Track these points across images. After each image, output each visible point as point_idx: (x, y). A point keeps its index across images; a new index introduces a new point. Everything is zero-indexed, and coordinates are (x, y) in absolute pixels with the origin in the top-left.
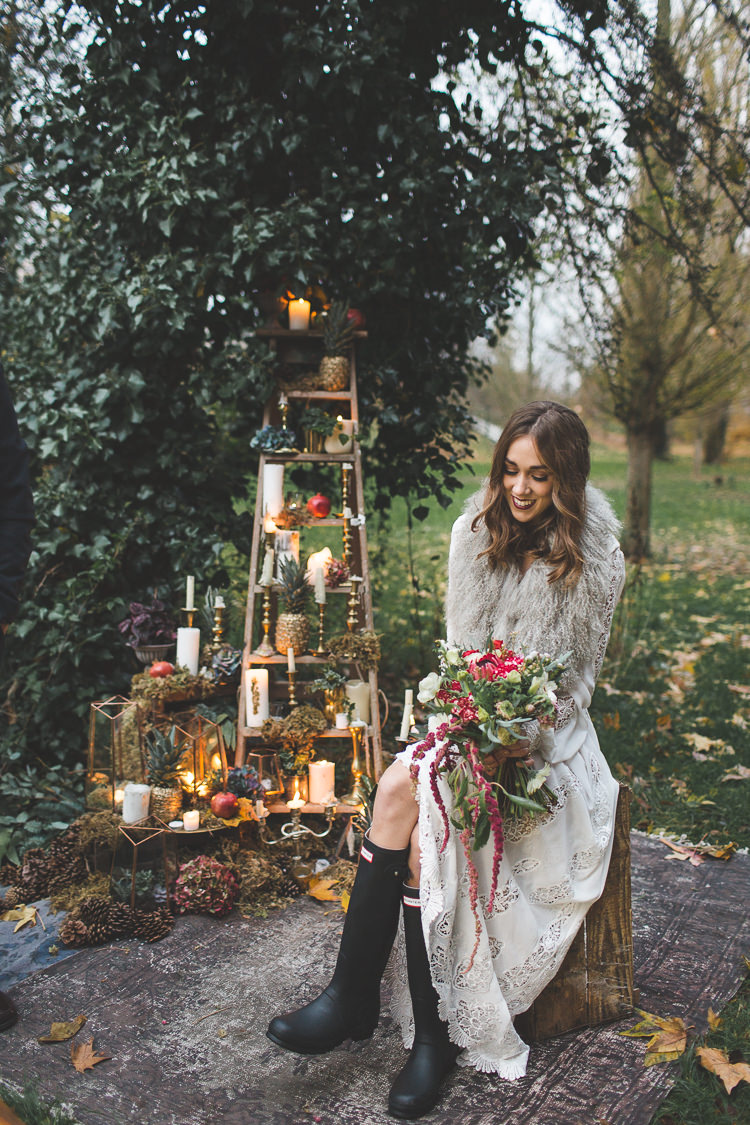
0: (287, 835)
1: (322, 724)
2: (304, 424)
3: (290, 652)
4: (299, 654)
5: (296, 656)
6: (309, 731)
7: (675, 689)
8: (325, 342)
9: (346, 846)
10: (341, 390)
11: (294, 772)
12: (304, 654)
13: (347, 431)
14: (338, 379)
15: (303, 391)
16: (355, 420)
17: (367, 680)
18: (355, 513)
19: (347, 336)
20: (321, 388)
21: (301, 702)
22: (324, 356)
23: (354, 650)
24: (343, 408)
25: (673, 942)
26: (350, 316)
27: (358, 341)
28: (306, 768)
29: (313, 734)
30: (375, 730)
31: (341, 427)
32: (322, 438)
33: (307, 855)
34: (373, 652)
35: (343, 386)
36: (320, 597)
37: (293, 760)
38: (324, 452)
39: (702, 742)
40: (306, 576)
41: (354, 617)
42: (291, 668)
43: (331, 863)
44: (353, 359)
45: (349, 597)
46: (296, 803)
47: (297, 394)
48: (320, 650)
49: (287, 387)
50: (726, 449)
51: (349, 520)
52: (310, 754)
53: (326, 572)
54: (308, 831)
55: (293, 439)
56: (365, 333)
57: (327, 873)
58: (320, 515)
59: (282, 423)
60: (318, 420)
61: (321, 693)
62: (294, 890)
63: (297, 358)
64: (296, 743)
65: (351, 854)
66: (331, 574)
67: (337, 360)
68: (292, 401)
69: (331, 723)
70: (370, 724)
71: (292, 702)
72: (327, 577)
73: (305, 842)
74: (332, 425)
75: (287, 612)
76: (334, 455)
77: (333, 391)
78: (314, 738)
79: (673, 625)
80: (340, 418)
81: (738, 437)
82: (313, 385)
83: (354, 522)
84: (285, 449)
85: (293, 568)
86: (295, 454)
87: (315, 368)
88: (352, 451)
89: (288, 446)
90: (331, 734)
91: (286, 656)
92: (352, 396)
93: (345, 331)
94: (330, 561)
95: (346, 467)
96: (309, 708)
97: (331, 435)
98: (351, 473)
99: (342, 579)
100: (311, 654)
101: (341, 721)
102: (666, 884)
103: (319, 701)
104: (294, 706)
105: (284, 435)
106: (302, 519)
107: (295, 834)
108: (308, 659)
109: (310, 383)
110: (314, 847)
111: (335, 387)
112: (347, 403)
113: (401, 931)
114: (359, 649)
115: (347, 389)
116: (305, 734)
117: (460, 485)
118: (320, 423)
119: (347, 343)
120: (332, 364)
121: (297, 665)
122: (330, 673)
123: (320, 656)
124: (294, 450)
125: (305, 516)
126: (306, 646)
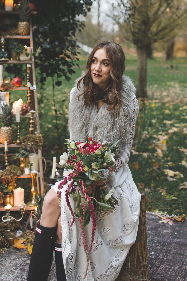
0: (4, 221)
1: (19, 173)
2: (12, 48)
3: (6, 143)
4: (9, 143)
5: (8, 144)
6: (13, 176)
7: (159, 151)
8: (20, 16)
9: (29, 224)
10: (26, 35)
11: (7, 193)
12: (11, 143)
13: (29, 52)
14: (25, 31)
15: (11, 35)
16: (32, 47)
17: (37, 153)
18: (32, 84)
19: (28, 13)
20: (18, 34)
21: (10, 163)
22: (19, 21)
23: (32, 141)
24: (27, 42)
25: (163, 258)
26: (29, 5)
27: (33, 15)
28: (12, 192)
29: (15, 177)
30: (41, 174)
31: (26, 50)
32: (18, 54)
33: (13, 229)
34: (40, 142)
35: (27, 33)
36: (18, 119)
37: (7, 188)
38: (19, 60)
39: (171, 173)
40: (12, 111)
41: (32, 127)
42: (6, 149)
43: (23, 232)
44: (31, 23)
45: (30, 119)
46: (8, 207)
47: (8, 37)
48: (18, 141)
49: (4, 34)
50: (174, 54)
51: (30, 88)
52: (14, 186)
53: (20, 109)
54: (13, 218)
55: (6, 55)
56: (35, 12)
57: (21, 236)
58: (18, 85)
59: (2, 48)
60: (17, 47)
61: (18, 160)
62: (7, 245)
63: (8, 22)
64: (8, 181)
65: (32, 227)
66: (23, 110)
67: (25, 23)
68: (6, 40)
69: (23, 172)
70: (39, 171)
71: (6, 164)
72: (21, 111)
73: (12, 223)
74: (23, 49)
75: (4, 126)
76: (23, 61)
77: (23, 35)
78: (15, 178)
79: (157, 125)
80: (26, 47)
81: (179, 49)
82: (15, 33)
83: (32, 88)
84: (3, 59)
85: (7, 107)
86: (7, 61)
87: (16, 26)
88: (31, 59)
89: (5, 58)
90: (23, 177)
91: (4, 144)
92: (30, 37)
93: (28, 12)
94: (22, 105)
95: (29, 66)
96: (13, 166)
97: (22, 53)
98: (30, 68)
99: (27, 112)
100: (14, 143)
101: (27, 171)
102: (160, 233)
103: (17, 163)
104: (7, 165)
105: (3, 53)
106: (10, 87)
107: (8, 220)
108: (13, 145)
109: (13, 32)
110: (16, 225)
111: (24, 34)
112: (29, 40)
113: (54, 262)
114: (34, 140)
115: (29, 34)
116: (12, 177)
117: (74, 72)
118: (18, 49)
119: (29, 16)
120: (22, 25)
121: (8, 148)
122: (22, 151)
123: (18, 144)
124: (7, 59)
125: (12, 86)
126: (12, 140)
